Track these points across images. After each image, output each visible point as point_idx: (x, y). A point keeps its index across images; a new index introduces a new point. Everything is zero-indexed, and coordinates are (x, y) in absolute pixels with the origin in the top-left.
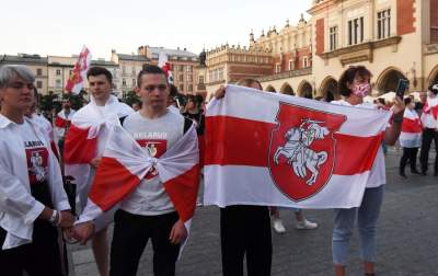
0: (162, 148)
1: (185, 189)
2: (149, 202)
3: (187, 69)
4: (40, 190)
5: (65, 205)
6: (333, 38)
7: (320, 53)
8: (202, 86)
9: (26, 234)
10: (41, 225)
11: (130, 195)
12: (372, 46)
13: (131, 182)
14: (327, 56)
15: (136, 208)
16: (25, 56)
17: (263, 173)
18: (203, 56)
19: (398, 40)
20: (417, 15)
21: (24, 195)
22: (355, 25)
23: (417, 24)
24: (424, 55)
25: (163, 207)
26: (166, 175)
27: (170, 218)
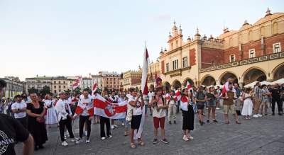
0: (87, 104)
1: (91, 111)
2: (85, 114)
3: (116, 79)
4: (67, 111)
5: (71, 114)
6: (168, 67)
7: (163, 73)
8: (122, 86)
9: (66, 118)
10: (68, 116)
11: (82, 112)
12: (181, 70)
13: (82, 110)
14: (165, 74)
15: (83, 115)
16: (60, 77)
17: (103, 110)
18: (122, 75)
19: (190, 68)
20: (196, 59)
21: (65, 112)
22: (175, 63)
23: (196, 62)
24: (199, 73)
25: (88, 114)
26: (88, 109)
27: (89, 116)
